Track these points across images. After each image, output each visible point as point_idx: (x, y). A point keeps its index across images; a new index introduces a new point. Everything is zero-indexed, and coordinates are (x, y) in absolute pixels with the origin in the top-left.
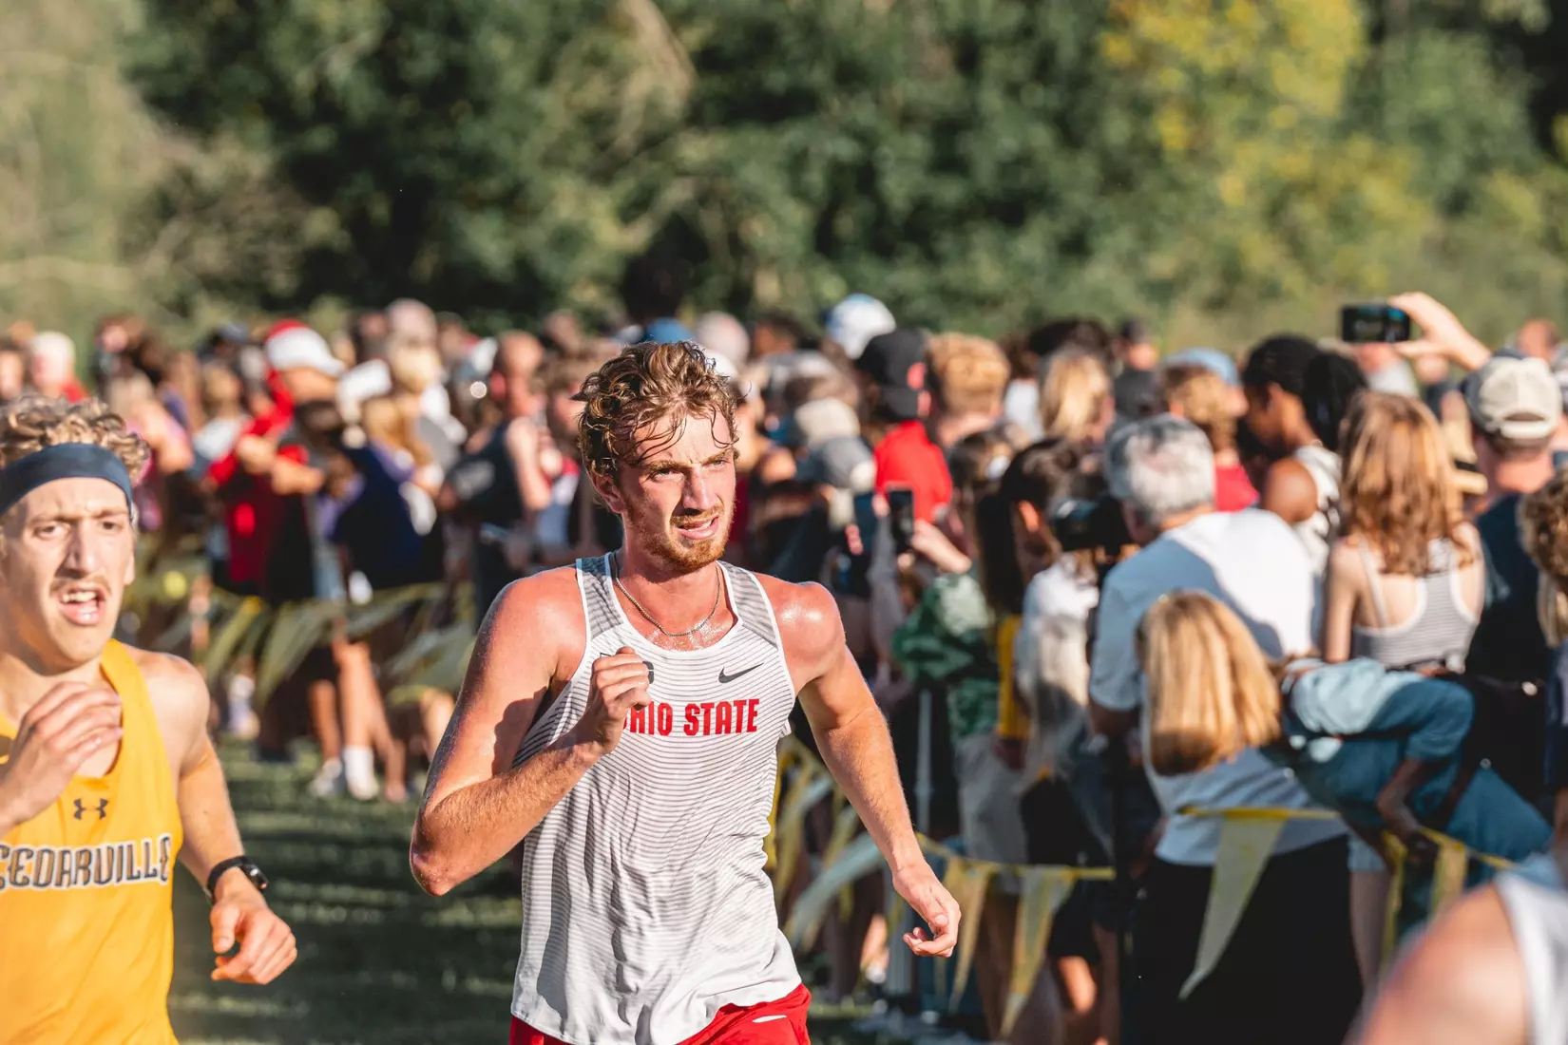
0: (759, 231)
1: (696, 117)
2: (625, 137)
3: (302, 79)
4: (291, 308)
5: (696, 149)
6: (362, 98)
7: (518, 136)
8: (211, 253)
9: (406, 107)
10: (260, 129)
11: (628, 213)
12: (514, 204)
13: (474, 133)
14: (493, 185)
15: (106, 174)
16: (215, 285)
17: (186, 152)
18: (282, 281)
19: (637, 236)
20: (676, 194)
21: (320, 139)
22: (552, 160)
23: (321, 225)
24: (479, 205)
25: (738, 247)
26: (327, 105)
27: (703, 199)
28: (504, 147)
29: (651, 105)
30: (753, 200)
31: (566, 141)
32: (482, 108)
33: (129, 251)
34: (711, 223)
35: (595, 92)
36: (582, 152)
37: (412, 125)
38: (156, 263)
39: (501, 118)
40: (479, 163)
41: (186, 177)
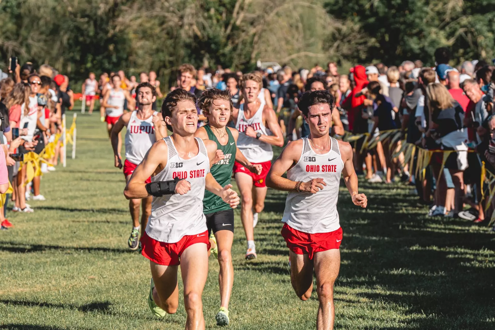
0: (481, 40)
1: (464, 12)
2: (447, 18)
3: (367, 6)
4: (368, 61)
5: (464, 20)
6: (382, 10)
7: (421, 18)
8: (345, 49)
9: (393, 11)
10: (357, 19)
11: (448, 38)
12: (420, 35)
13: (410, 17)
14: (414, 31)
15: (319, 30)
16: (346, 57)
17: (339, 25)
18: (363, 56)
19: (451, 42)
20: (461, 31)
21: (372, 20)
22: (429, 24)
23: (372, 41)
24: (411, 36)
25: (475, 43)
26: (373, 11)
27: (466, 33)
28: (417, 21)
29: (454, 9)
30: (480, 32)
31: (433, 19)
32: (411, 12)
33: (325, 49)
34: (469, 38)
35: (440, 6)
36: (437, 22)
37: (394, 16)
38: (332, 51)
39: (418, 14)
40: (412, 25)
41: (339, 30)
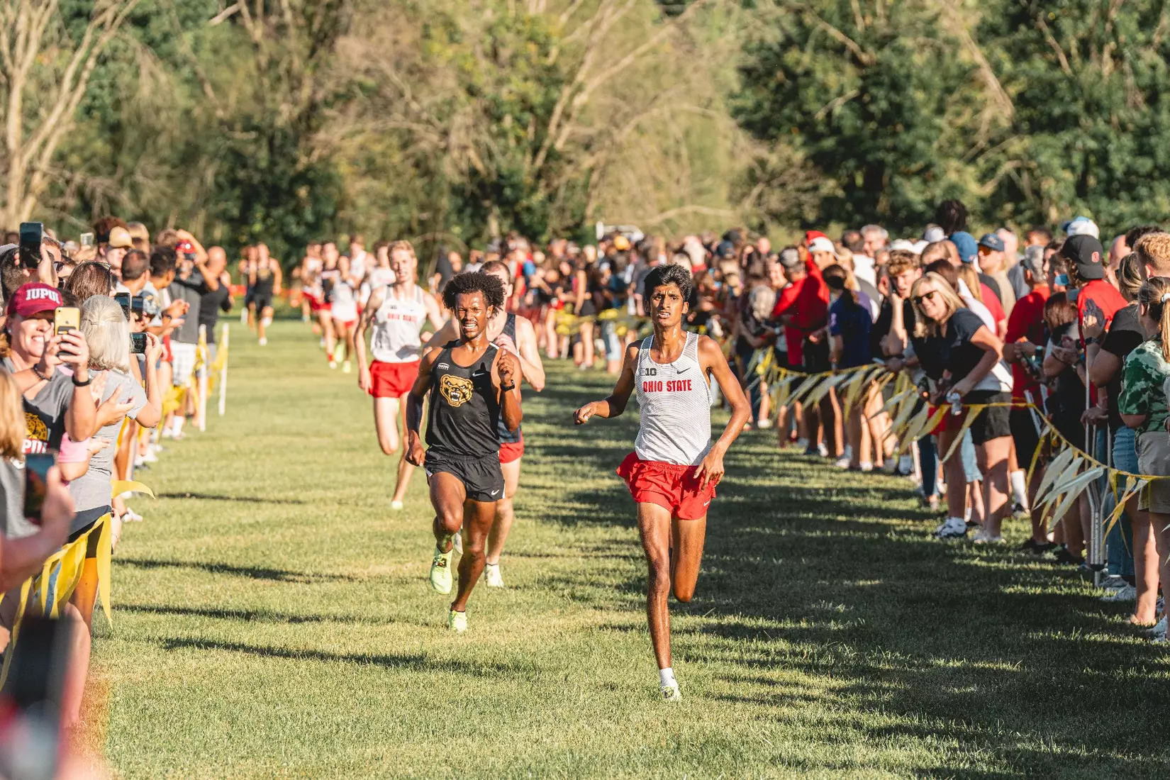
0: (1048, 185)
1: (1015, 130)
2: (982, 142)
3: (820, 115)
4: (820, 225)
5: (1016, 145)
6: (850, 122)
7: (928, 140)
8: (775, 201)
9: (873, 125)
10: (799, 140)
11: (983, 178)
12: (927, 174)
13: (907, 139)
14: (915, 167)
15: (721, 159)
16: (776, 216)
17: (762, 151)
18: (811, 216)
19: (989, 188)
20: (1007, 167)
21: (829, 143)
22: (944, 154)
23: (830, 186)
24: (908, 175)
25: (1037, 192)
26: (831, 125)
27: (1018, 171)
28: (921, 145)
29: (994, 121)
30: (1047, 171)
31: (952, 143)
32: (909, 127)
33: (735, 200)
34: (1025, 182)
35: (965, 119)
36: (960, 149)
37: (875, 135)
38: (748, 205)
39: (922, 131)
40: (908, 154)
41: (762, 163)
